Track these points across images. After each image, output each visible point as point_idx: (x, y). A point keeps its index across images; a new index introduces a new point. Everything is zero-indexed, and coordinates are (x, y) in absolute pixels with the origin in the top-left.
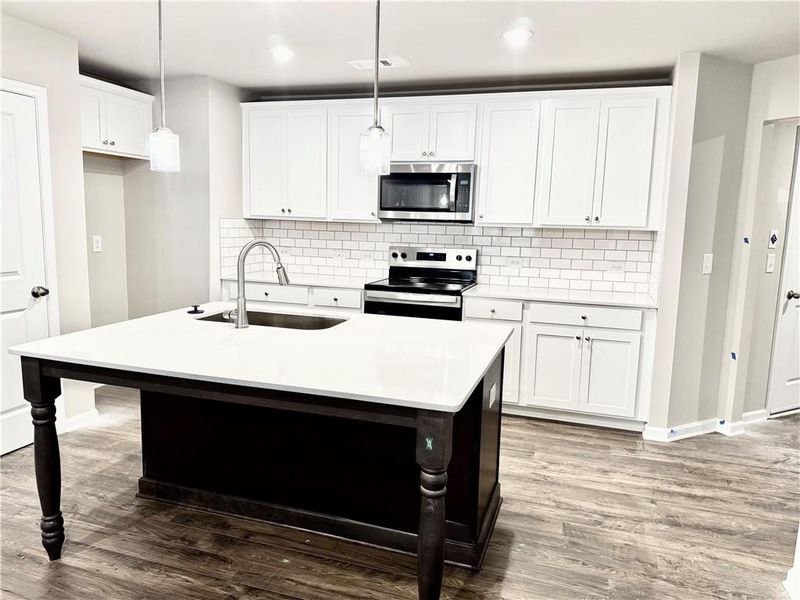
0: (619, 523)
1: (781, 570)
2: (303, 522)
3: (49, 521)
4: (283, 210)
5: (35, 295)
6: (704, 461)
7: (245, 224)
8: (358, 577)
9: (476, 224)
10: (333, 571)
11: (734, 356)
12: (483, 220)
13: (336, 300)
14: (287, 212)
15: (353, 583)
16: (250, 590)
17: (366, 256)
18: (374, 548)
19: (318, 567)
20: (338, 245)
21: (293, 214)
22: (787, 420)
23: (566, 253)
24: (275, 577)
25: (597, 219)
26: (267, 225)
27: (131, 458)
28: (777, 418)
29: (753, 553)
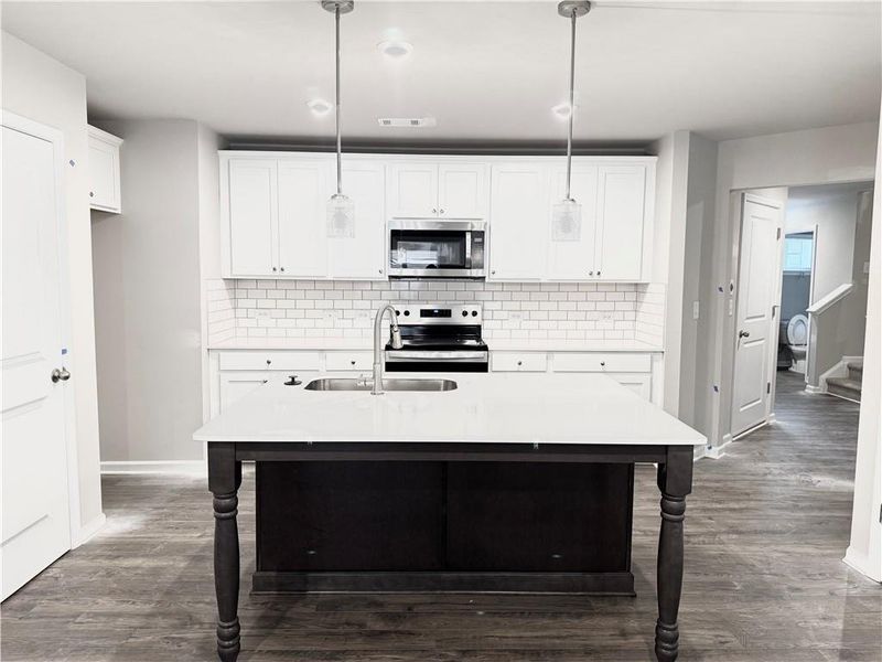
0: (701, 539)
1: (840, 551)
2: (459, 585)
3: (229, 627)
4: (274, 269)
5: (55, 379)
6: (718, 481)
7: (222, 284)
8: (546, 621)
9: (487, 280)
10: (521, 621)
11: (716, 389)
12: (495, 276)
13: (353, 363)
14: (278, 270)
15: (546, 628)
16: (464, 653)
17: (361, 315)
18: (535, 595)
19: (504, 621)
20: (328, 304)
21: (285, 273)
22: (745, 441)
23: (563, 306)
24: (474, 637)
25: (599, 273)
26: (241, 285)
27: (197, 559)
28: (739, 440)
29: (807, 543)
